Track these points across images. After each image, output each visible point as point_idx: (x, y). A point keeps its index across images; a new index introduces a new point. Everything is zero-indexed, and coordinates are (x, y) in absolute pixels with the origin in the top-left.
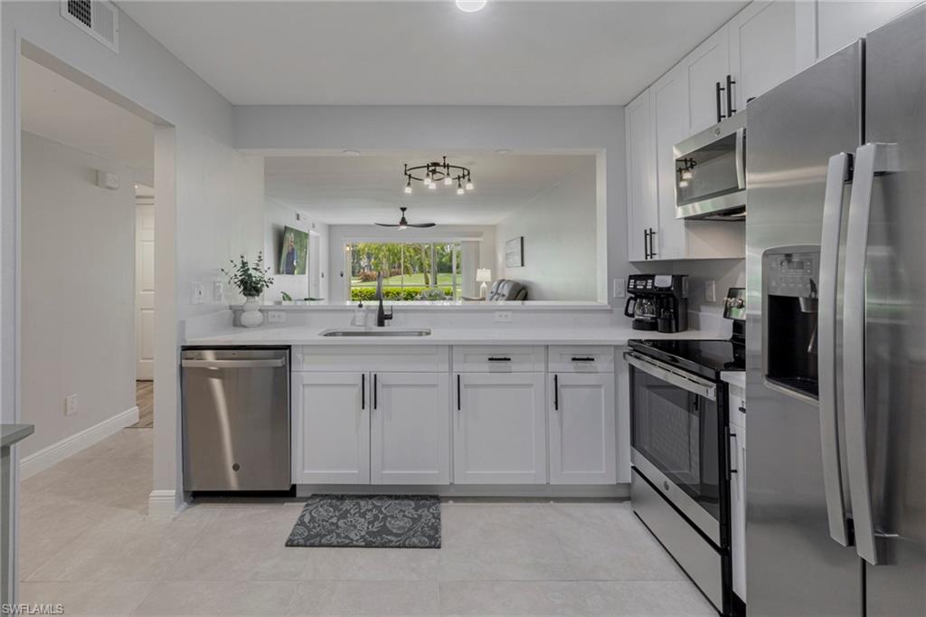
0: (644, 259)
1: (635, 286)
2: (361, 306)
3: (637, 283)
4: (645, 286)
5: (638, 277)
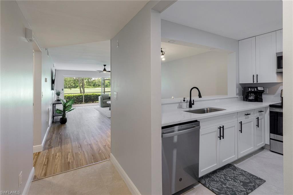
1: (251, 90)
2: (184, 101)
3: (251, 89)
4: (254, 90)
5: (251, 88)
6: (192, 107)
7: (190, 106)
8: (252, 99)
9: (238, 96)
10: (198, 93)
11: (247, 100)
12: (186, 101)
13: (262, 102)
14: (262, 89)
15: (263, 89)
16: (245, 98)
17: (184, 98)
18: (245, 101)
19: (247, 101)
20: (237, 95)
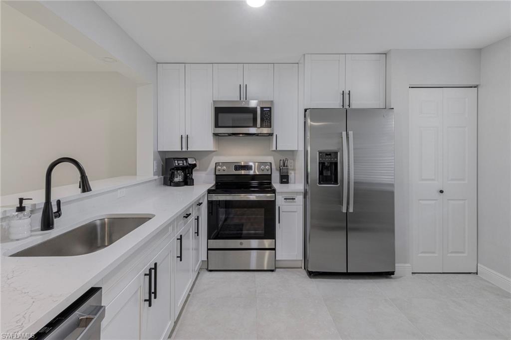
0: (181, 150)
1: (179, 164)
2: (21, 209)
3: (179, 162)
4: (183, 164)
5: (178, 159)
6: (55, 225)
7: (47, 224)
8: (179, 182)
9: (156, 177)
10: (79, 175)
11: (172, 183)
12: (28, 210)
13: (193, 185)
14: (193, 161)
15: (195, 162)
16: (169, 180)
17: (21, 200)
18: (168, 185)
19: (170, 185)
20: (154, 175)
